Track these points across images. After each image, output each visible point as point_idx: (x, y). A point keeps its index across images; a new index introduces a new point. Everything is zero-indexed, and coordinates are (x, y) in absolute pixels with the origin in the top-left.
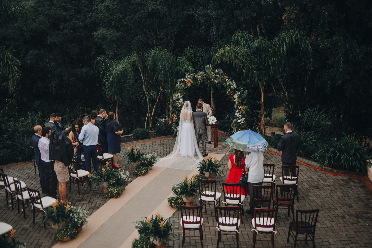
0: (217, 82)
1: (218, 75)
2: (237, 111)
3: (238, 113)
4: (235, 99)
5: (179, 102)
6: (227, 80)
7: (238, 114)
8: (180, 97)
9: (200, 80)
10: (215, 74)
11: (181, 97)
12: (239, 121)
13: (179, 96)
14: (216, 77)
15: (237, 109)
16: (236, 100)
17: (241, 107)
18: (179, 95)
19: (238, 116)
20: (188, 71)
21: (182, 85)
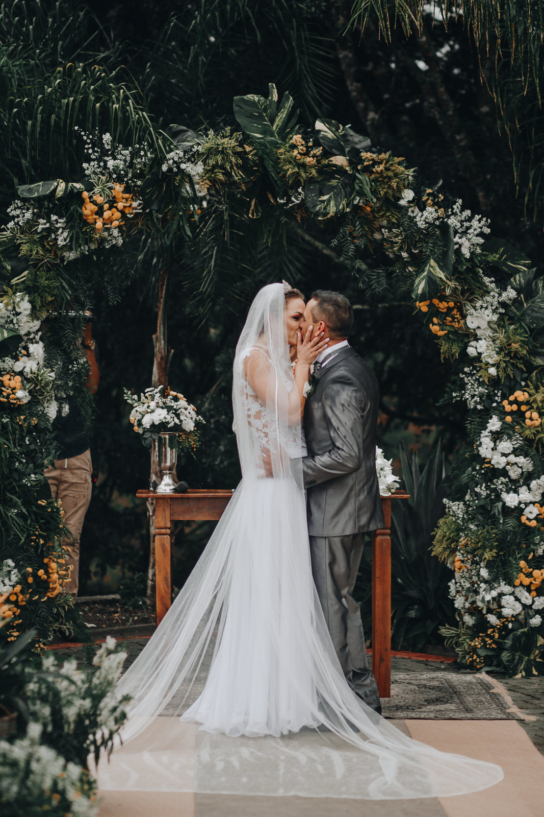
0: (332, 209)
1: (340, 160)
2: (494, 424)
3: (496, 437)
4: (471, 336)
5: (18, 366)
6: (409, 195)
7: (506, 445)
8: (27, 325)
9: (196, 200)
10: (318, 151)
11: (37, 324)
12: (511, 500)
13: (23, 318)
14: (327, 172)
15: (485, 415)
16: (483, 348)
17: (520, 395)
18: (25, 306)
19: (499, 461)
20: (105, 122)
21: (51, 230)
